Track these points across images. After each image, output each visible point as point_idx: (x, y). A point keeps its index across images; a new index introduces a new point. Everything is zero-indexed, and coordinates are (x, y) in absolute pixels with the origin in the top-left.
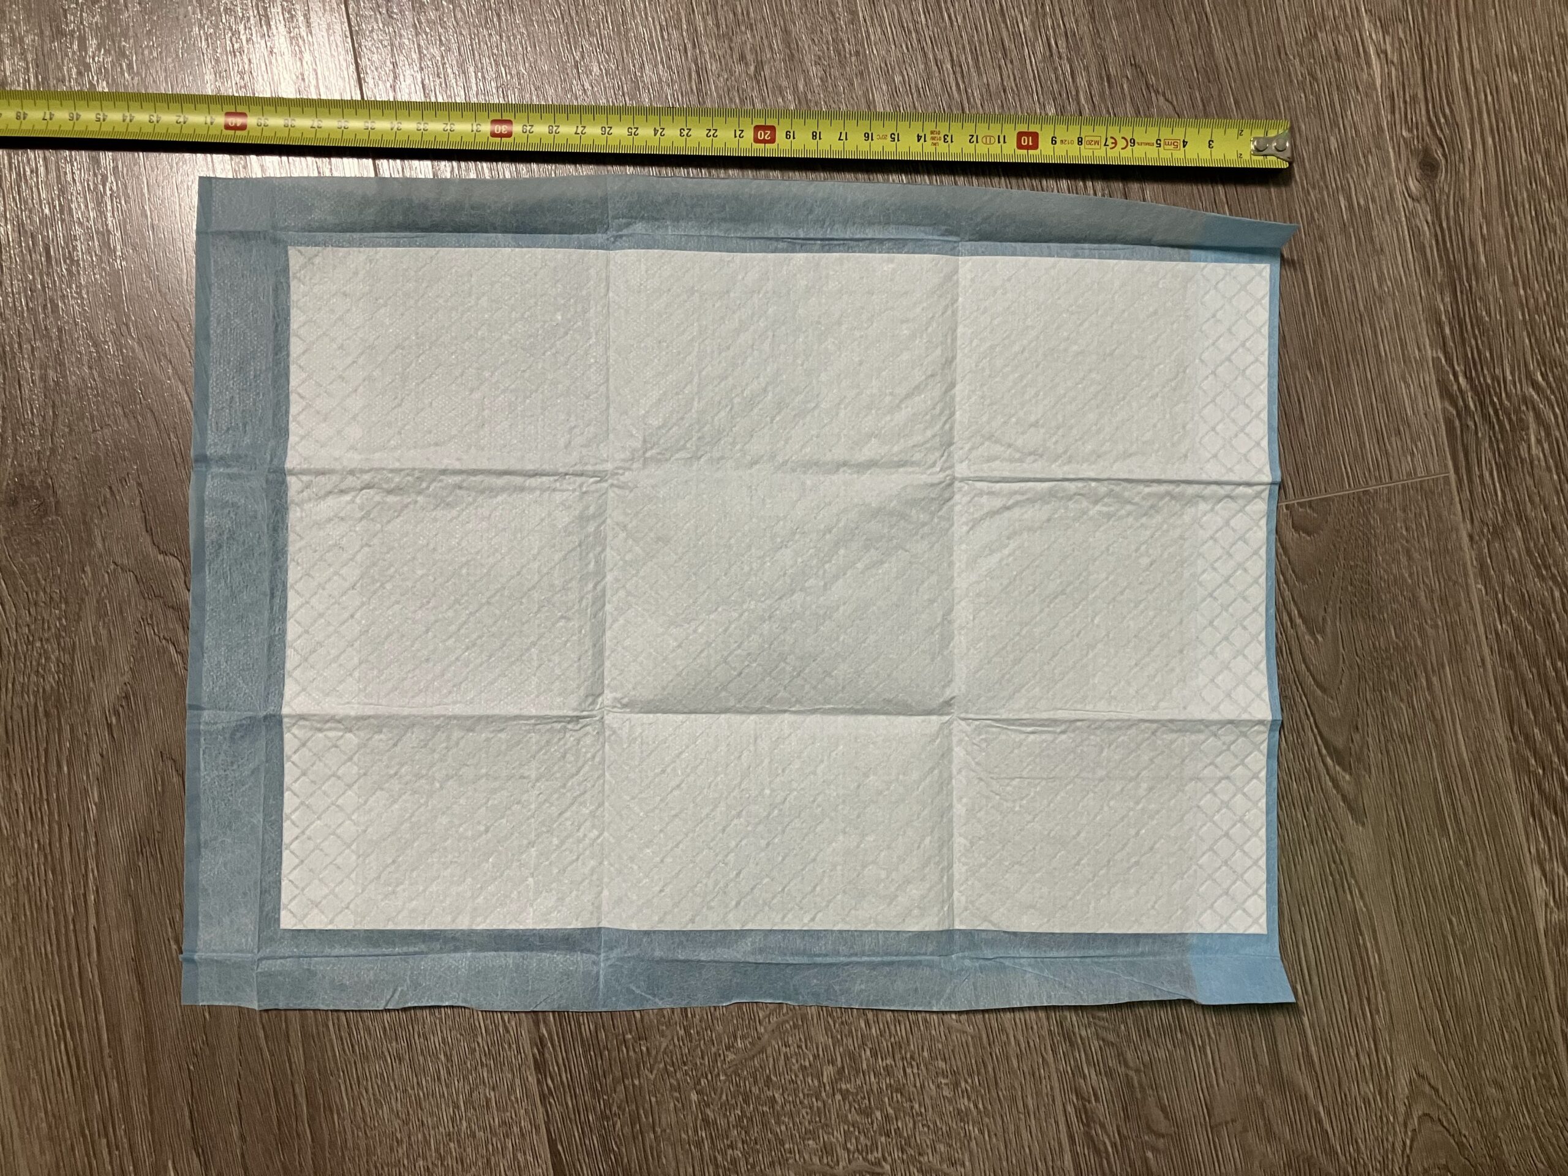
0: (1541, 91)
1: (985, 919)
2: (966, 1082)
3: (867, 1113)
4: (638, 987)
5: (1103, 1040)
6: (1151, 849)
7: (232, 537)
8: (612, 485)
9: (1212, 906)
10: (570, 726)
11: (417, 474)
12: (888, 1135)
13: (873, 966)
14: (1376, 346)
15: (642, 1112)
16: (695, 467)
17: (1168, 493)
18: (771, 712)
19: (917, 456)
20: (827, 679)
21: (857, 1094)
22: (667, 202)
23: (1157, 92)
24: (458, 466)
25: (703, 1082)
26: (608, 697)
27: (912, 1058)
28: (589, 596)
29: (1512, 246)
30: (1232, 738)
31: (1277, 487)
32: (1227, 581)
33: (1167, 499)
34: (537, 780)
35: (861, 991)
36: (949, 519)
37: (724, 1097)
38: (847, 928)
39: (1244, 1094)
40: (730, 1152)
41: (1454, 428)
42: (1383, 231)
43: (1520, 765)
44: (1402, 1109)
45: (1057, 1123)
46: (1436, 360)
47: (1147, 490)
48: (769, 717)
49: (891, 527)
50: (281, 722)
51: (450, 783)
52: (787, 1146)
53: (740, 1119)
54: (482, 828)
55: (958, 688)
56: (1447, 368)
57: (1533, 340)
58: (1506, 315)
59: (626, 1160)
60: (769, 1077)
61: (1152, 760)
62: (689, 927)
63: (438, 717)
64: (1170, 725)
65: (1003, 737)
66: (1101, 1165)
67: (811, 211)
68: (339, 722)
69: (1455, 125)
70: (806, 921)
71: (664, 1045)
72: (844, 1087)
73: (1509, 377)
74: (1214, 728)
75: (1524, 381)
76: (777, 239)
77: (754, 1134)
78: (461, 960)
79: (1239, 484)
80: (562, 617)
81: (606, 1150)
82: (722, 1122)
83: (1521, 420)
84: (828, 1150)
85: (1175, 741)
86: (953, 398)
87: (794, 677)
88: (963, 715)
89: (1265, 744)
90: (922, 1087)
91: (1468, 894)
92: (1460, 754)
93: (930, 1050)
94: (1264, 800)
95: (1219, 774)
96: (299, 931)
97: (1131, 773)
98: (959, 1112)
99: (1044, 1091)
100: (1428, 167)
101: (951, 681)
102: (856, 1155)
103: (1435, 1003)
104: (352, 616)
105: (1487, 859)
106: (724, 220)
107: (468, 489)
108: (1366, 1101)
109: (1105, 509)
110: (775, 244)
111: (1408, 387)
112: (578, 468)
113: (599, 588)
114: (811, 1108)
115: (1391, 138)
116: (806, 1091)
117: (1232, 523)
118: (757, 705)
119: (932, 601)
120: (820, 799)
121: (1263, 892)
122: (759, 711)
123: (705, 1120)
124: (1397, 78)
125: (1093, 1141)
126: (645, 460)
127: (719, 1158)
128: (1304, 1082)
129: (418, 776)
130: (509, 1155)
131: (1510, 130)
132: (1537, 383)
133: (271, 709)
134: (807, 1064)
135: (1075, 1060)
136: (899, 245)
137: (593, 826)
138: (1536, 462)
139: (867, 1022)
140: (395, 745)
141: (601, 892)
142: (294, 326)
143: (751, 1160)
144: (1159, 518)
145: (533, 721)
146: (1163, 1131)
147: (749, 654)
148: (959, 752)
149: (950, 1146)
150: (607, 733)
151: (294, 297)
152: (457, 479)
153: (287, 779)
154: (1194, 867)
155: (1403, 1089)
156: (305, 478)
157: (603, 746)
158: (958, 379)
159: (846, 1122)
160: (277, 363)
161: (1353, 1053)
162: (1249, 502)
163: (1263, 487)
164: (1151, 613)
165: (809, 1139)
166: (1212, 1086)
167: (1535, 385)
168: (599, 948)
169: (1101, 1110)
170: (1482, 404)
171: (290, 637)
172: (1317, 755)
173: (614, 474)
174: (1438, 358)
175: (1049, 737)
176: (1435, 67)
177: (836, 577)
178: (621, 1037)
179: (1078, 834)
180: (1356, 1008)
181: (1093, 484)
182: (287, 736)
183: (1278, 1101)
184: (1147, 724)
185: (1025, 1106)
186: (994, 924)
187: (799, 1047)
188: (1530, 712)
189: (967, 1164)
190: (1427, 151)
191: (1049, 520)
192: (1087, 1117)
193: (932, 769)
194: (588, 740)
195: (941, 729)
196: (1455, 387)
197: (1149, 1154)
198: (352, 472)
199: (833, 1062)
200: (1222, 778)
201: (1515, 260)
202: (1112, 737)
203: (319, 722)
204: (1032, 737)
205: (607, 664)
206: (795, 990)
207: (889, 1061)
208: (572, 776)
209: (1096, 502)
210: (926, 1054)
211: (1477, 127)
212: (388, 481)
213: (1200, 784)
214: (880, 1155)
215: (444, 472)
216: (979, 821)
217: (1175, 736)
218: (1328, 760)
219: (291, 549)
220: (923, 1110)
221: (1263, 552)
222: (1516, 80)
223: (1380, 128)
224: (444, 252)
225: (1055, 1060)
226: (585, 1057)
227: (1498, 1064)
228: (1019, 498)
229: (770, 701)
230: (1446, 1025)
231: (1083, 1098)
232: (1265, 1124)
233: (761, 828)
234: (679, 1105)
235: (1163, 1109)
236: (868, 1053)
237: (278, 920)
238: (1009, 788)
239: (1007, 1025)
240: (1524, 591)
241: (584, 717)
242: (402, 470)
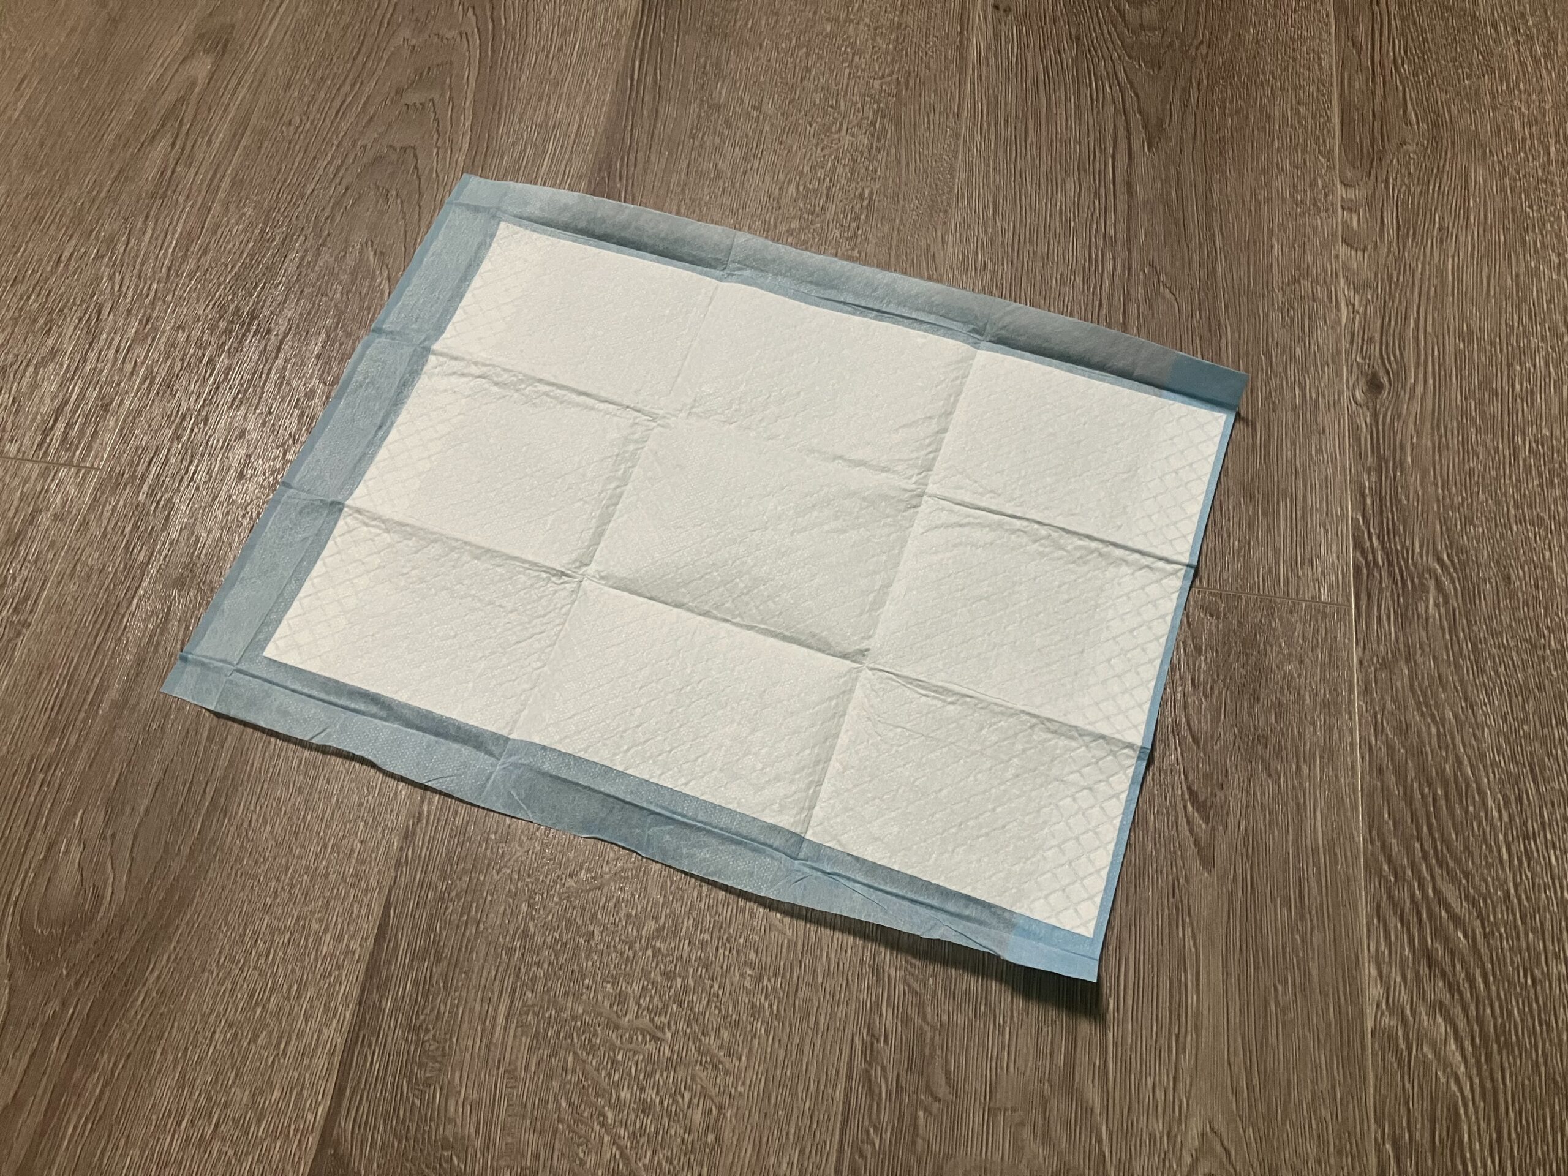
0: (1483, 359)
1: (834, 838)
2: (769, 980)
3: (669, 976)
4: (518, 795)
5: (909, 986)
6: (1004, 827)
7: (372, 382)
8: (659, 425)
9: (1046, 897)
10: (554, 579)
11: (521, 377)
12: (680, 1005)
13: (720, 836)
14: (1305, 497)
15: (474, 905)
16: (725, 429)
17: (1096, 550)
18: (716, 618)
19: (900, 468)
20: (770, 603)
21: (667, 956)
22: (774, 260)
23: (1165, 286)
24: (552, 380)
25: (538, 898)
26: (592, 569)
27: (728, 940)
28: (609, 492)
29: (1437, 457)
30: (1103, 754)
31: (1192, 571)
32: (1131, 631)
33: (1096, 554)
34: (511, 612)
35: (704, 859)
36: (911, 520)
37: (550, 917)
38: (712, 800)
39: (1031, 1087)
40: (534, 969)
41: (1361, 574)
42: (1327, 419)
43: (1372, 869)
44: (1188, 1160)
45: (841, 1050)
46: (1355, 521)
47: (1081, 543)
48: (714, 621)
49: (861, 509)
50: (341, 510)
51: (443, 593)
52: (587, 981)
53: (556, 942)
54: (452, 634)
55: (873, 644)
56: (1364, 528)
57: (1444, 528)
58: (1423, 504)
59: (442, 944)
60: (596, 914)
61: (1024, 751)
62: (581, 754)
63: (457, 540)
64: (1048, 724)
65: (900, 690)
66: (871, 1107)
67: (875, 290)
68: (384, 522)
69: (1401, 361)
70: (680, 783)
71: (519, 854)
72: (658, 944)
73: (1417, 550)
74: (1087, 739)
75: (1430, 553)
76: (845, 303)
77: (564, 957)
78: (388, 729)
79: (1161, 559)
80: (581, 500)
81: (430, 928)
82: (539, 939)
83: (1423, 585)
84: (621, 998)
85: (1050, 740)
86: (942, 439)
87: (743, 594)
88: (871, 665)
89: (1132, 769)
90: (728, 970)
91: (1299, 969)
92: (1316, 840)
93: (746, 940)
94: (1119, 819)
95: (1083, 783)
96: (275, 661)
97: (1003, 757)
98: (753, 1006)
99: (839, 1015)
100: (1374, 386)
101: (870, 637)
102: (645, 1013)
103: (1245, 1064)
104: (429, 457)
105: (1324, 942)
106: (811, 282)
107: (551, 397)
108: (1152, 1137)
109: (1041, 549)
110: (841, 306)
111: (1326, 531)
112: (639, 406)
113: (618, 490)
114: (622, 954)
115: (1347, 360)
116: (623, 937)
117: (1147, 589)
118: (706, 608)
119: (875, 572)
120: (728, 690)
121: (1098, 900)
122: (706, 614)
123: (525, 932)
124: (1360, 322)
125: (870, 1081)
126: (690, 414)
127: (523, 971)
128: (1093, 1095)
129: (422, 580)
130: (347, 904)
131: (1450, 377)
132: (1443, 560)
133: (339, 498)
134: (634, 913)
135: (877, 996)
136: (935, 328)
137: (539, 659)
138: (1431, 620)
139: (700, 894)
140: (416, 552)
141: (521, 711)
142: (482, 270)
143: (550, 984)
144: (1085, 568)
145: (527, 565)
146: (940, 1095)
147: (713, 564)
148: (858, 693)
149: (733, 1036)
150: (580, 593)
151: (490, 254)
152: (547, 388)
153: (325, 553)
154: (1039, 857)
155: (1193, 1138)
156: (441, 359)
157: (574, 601)
158: (951, 428)
159: (648, 979)
160: (459, 287)
161: (1150, 1085)
162: (1165, 577)
163: (1180, 567)
164: (1058, 638)
165: (608, 982)
166: (1002, 1068)
167: (1440, 561)
168: (501, 755)
169: (887, 1054)
170: (1390, 564)
171: (378, 458)
172: (1179, 799)
173: (664, 417)
174: (1358, 520)
175: (939, 704)
176: (1393, 323)
177: (805, 529)
178: (485, 835)
179: (940, 790)
180: (1163, 1042)
181: (1036, 526)
182: (341, 523)
183: (1062, 1106)
184: (1028, 717)
185: (816, 1023)
186: (841, 845)
187: (633, 895)
188: (1391, 823)
189: (744, 1058)
190: (1375, 376)
191: (991, 544)
192: (871, 1053)
193: (830, 699)
194: (564, 594)
195: (850, 671)
196: (1368, 544)
197: (921, 1114)
198: (476, 364)
199: (656, 919)
200: (1085, 788)
201: (1438, 467)
202: (993, 720)
203: (369, 517)
204: (924, 699)
205: (602, 545)
206: (648, 840)
207: (707, 936)
208: (538, 617)
209: (1035, 541)
210: (741, 941)
211: (1421, 370)
212: (498, 375)
213: (1062, 786)
214: (666, 1021)
215: (540, 381)
216: (857, 752)
217: (1050, 736)
218: (1189, 805)
219: (409, 401)
220: (721, 993)
221: (1169, 618)
222: (1462, 346)
223: (1339, 352)
224: (605, 253)
225: (859, 991)
226: (449, 841)
227: (1300, 1150)
228: (971, 520)
229: (717, 608)
230: (1251, 1088)
231: (873, 1035)
232: (1043, 1125)
233: (670, 696)
234: (509, 911)
235: (947, 1073)
236: (691, 922)
237: (263, 649)
238: (891, 735)
239: (824, 940)
240: (1403, 719)
241: (567, 575)
242: (511, 371)
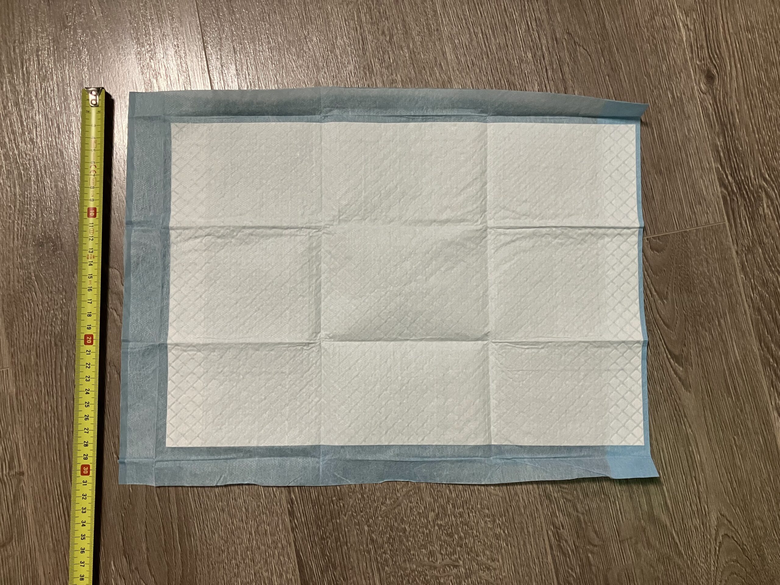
0: (762, 42)
1: (506, 440)
2: (499, 520)
3: (451, 535)
4: (338, 474)
5: (566, 499)
6: (587, 404)
7: (144, 259)
8: (324, 233)
9: (617, 432)
10: (305, 348)
11: (232, 229)
12: (461, 547)
13: (452, 462)
14: (688, 162)
15: (341, 535)
16: (363, 224)
17: (590, 233)
18: (401, 340)
19: (469, 217)
20: (428, 324)
21: (446, 526)
22: (349, 99)
23: (579, 45)
24: (251, 224)
25: (371, 521)
26: (323, 334)
27: (472, 508)
28: (314, 285)
29: (751, 114)
30: (625, 350)
31: (642, 230)
32: (619, 275)
33: (590, 236)
34: (289, 374)
35: (447, 475)
36: (485, 247)
37: (381, 528)
38: (439, 444)
39: (635, 525)
40: (384, 555)
41: (727, 200)
42: (689, 108)
43: (766, 364)
44: (714, 532)
45: (544, 540)
46: (717, 169)
47: (580, 232)
48: (400, 343)
49: (457, 250)
50: (166, 347)
51: (248, 376)
52: (412, 552)
53: (389, 539)
54: (263, 398)
55: (491, 327)
56: (722, 172)
57: (763, 158)
58: (750, 147)
59: (333, 560)
60: (402, 518)
61: (586, 361)
62: (363, 444)
63: (242, 344)
64: (594, 344)
65: (513, 351)
66: (566, 561)
67: (417, 102)
68: (194, 346)
69: (721, 58)
70: (419, 440)
71: (351, 503)
72: (439, 522)
73: (753, 176)
74: (615, 345)
75: (760, 178)
76: (401, 116)
77: (396, 546)
78: (253, 462)
79: (625, 228)
80: (300, 296)
81: (324, 555)
82: (380, 540)
83: (759, 196)
84: (431, 554)
85: (597, 352)
86: (486, 189)
87: (411, 323)
88: (493, 341)
89: (641, 353)
90: (478, 522)
91: (743, 426)
92: (736, 357)
93: (481, 504)
94: (641, 380)
95: (619, 368)
96: (175, 448)
97: (576, 368)
98: (496, 534)
99: (537, 524)
100: (710, 78)
101: (487, 324)
102: (446, 556)
103: (729, 479)
104: (201, 296)
105: (751, 408)
106: (376, 107)
107: (255, 235)
108: (696, 527)
109: (560, 241)
110: (400, 118)
111: (704, 181)
112: (308, 225)
113: (318, 282)
114: (423, 533)
115: (692, 65)
116: (421, 525)
117: (621, 247)
118: (394, 336)
119: (477, 286)
120: (425, 381)
121: (642, 425)
122: (395, 340)
123: (372, 540)
124: (693, 37)
125: (562, 549)
126: (339, 222)
127: (379, 558)
128: (665, 519)
129: (233, 373)
130: (276, 558)
131: (748, 60)
132: (766, 178)
133: (162, 341)
134: (421, 511)
135: (552, 509)
136: (459, 118)
137: (316, 396)
138: (767, 216)
139: (450, 490)
140: (221, 357)
141: (320, 428)
142: (173, 160)
143: (394, 559)
144: (586, 245)
145: (287, 345)
146: (596, 543)
147: (390, 312)
148: (492, 358)
149: (492, 552)
150: (323, 351)
151: (173, 147)
152: (251, 231)
153: (170, 375)
154: (608, 413)
155: (714, 521)
156: (178, 231)
157: (321, 357)
158: (488, 180)
159: (441, 540)
160: (165, 177)
161: (689, 505)
162: (629, 237)
163: (635, 229)
164: (584, 291)
165: (422, 549)
166: (620, 521)
167: (765, 180)
168: (320, 455)
169: (565, 533)
170: (740, 189)
171: (171, 307)
172: (666, 358)
173: (325, 228)
174: (718, 168)
175: (536, 351)
176: (711, 31)
177: (431, 275)
178: (330, 499)
179: (551, 397)
180: (689, 481)
181: (554, 229)
182: (169, 354)
183: (652, 529)
184: (583, 344)
185: (528, 532)
186: (511, 442)
187: (417, 503)
188: (769, 336)
189: (500, 560)
190: (709, 71)
191: (533, 247)
192: (559, 537)
193: (479, 367)
194: (313, 354)
195: (483, 347)
196: (727, 181)
197: (590, 555)
198: (201, 228)
199: (434, 511)
200: (619, 370)
201: (753, 121)
202: (566, 350)
203: (184, 347)
204: (527, 350)
205: (322, 318)
206: (415, 474)
207: (461, 510)
208: (306, 372)
209: (556, 238)
210: (479, 506)
211: (732, 59)
212: (218, 232)
213: (609, 372)
214: (457, 556)
215: (244, 227)
216: (503, 392)
217: (596, 349)
218: (672, 360)
219: (172, 265)
220: (478, 534)
221: (636, 261)
222: (750, 37)
223: (686, 61)
224: (244, 125)
225: (543, 509)
226: (313, 509)
227: (760, 509)
228: (518, 236)
229: (400, 335)
230: (734, 489)
231: (556, 528)
232: (646, 540)
233: (396, 396)
234: (359, 532)
235: (596, 532)
236: (451, 506)
237: (165, 443)
238: (517, 376)
239: (519, 492)
240: (764, 278)
241: (311, 343)
242: (224, 227)
